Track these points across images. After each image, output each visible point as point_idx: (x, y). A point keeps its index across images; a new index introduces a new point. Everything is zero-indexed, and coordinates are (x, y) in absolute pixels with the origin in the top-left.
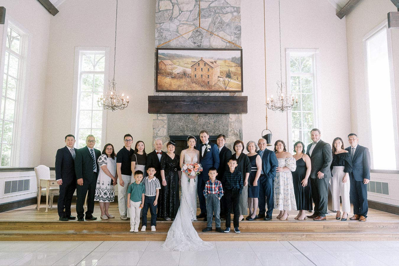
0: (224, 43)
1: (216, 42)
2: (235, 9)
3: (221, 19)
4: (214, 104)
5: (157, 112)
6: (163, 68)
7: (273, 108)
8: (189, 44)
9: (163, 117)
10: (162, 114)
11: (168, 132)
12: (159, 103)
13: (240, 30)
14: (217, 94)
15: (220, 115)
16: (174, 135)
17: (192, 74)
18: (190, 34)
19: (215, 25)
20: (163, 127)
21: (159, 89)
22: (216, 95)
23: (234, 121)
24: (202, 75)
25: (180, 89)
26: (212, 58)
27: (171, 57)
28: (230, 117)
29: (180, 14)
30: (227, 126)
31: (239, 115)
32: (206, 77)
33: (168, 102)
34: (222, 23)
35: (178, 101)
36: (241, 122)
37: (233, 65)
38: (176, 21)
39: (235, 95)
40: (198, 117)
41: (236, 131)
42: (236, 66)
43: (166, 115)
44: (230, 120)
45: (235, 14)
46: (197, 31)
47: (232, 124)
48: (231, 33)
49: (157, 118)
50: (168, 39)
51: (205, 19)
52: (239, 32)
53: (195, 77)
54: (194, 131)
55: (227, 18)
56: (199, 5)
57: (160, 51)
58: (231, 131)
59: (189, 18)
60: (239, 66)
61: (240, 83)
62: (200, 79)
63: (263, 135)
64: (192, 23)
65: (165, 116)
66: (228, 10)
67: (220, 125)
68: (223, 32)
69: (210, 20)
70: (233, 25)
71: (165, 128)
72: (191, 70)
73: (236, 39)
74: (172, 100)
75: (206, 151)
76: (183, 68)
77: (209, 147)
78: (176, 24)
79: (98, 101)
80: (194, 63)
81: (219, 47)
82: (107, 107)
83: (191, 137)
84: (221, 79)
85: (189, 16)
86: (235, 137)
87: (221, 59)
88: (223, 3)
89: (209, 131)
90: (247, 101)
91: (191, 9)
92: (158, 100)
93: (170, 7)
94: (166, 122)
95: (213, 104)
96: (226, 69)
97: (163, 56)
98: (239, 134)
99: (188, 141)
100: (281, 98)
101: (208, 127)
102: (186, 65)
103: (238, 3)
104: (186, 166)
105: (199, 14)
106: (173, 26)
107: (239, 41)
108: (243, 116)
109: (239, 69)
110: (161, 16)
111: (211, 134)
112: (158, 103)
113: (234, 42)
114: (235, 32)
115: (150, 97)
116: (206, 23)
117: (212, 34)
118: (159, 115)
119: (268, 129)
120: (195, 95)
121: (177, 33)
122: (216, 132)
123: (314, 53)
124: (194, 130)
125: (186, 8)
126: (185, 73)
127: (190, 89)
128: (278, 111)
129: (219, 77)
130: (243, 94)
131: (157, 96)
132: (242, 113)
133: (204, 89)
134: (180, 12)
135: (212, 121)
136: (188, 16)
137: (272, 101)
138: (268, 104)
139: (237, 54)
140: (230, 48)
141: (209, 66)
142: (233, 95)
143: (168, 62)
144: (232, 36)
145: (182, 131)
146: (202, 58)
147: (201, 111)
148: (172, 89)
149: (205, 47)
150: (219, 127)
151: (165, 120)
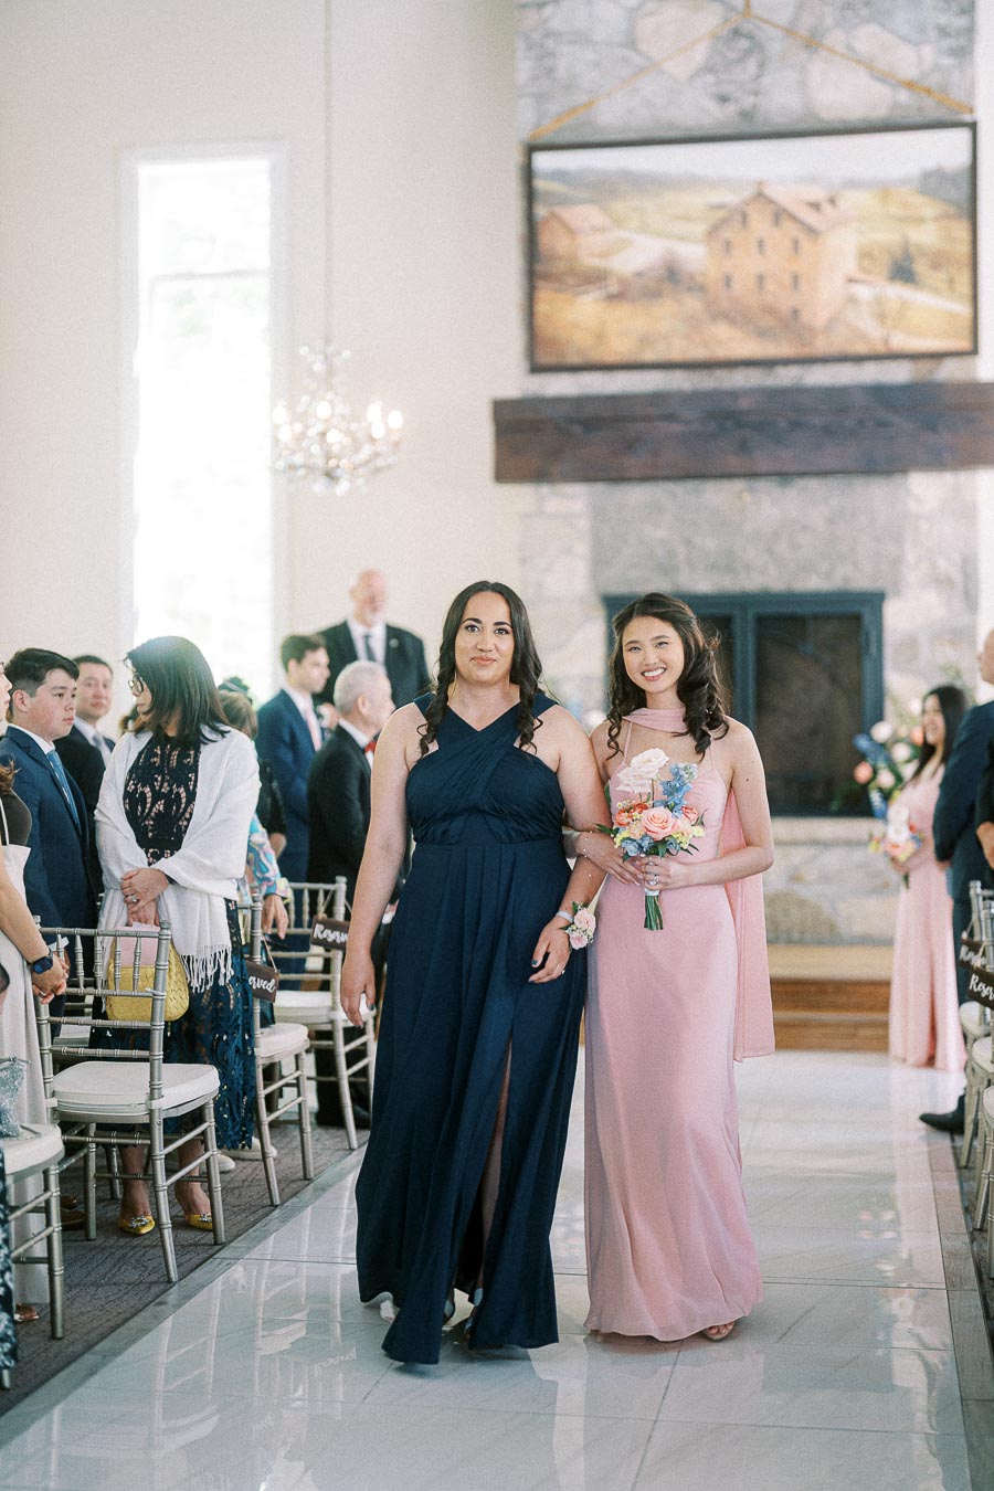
0: (885, 88)
1: (840, 90)
4: (824, 425)
5: (539, 476)
6: (561, 248)
8: (699, 108)
9: (569, 501)
10: (563, 482)
11: (595, 574)
12: (545, 430)
13: (970, 8)
14: (844, 374)
15: (859, 482)
16: (623, 591)
17: (713, 272)
18: (700, 54)
20: (569, 550)
21: (544, 358)
23: (936, 508)
25: (649, 356)
26: (813, 180)
27: (603, 189)
28: (914, 493)
30: (899, 538)
31: (963, 477)
32: (780, 283)
33: (590, 423)
35: (636, 420)
36: (967, 514)
39: (940, 375)
40: (746, 495)
41: (942, 564)
43: (580, 487)
44: (913, 506)
46: (736, 33)
47: (923, 524)
48: (922, 30)
49: (541, 508)
50: (586, 85)
52: (961, 22)
53: (728, 286)
58: (917, 563)
60: (960, 217)
61: (964, 309)
62: (754, 299)
65: (575, 495)
67: (860, 529)
68: (873, 28)
71: (580, 556)
72: (703, 249)
73: (947, 61)
74: (607, 415)
76: (664, 242)
80: (721, 214)
81: (856, 112)
84: (863, 292)
86: (937, 594)
87: (866, 184)
92: (543, 419)
94: (583, 524)
96: (887, 237)
97: (561, 188)
98: (957, 576)
101: (800, 546)
102: (678, 227)
106: (607, 14)
107: (964, 73)
108: (983, 481)
109: (961, 230)
112: (538, 431)
113: (934, 80)
114: (943, 19)
115: (499, 406)
117: (813, 43)
118: (545, 489)
121: (628, 53)
122: (839, 573)
126: (671, 273)
127: (698, 353)
129: (851, 281)
130: (982, 368)
131: (535, 398)
133: (771, 350)
139: (948, 149)
140: (915, 117)
141: (800, 225)
142: (926, 376)
143: (584, 216)
144: (928, 52)
145: (667, 570)
146: (760, 183)
147: (764, 468)
148: (609, 358)
149: (780, 121)
150: (856, 541)
151: (577, 514)
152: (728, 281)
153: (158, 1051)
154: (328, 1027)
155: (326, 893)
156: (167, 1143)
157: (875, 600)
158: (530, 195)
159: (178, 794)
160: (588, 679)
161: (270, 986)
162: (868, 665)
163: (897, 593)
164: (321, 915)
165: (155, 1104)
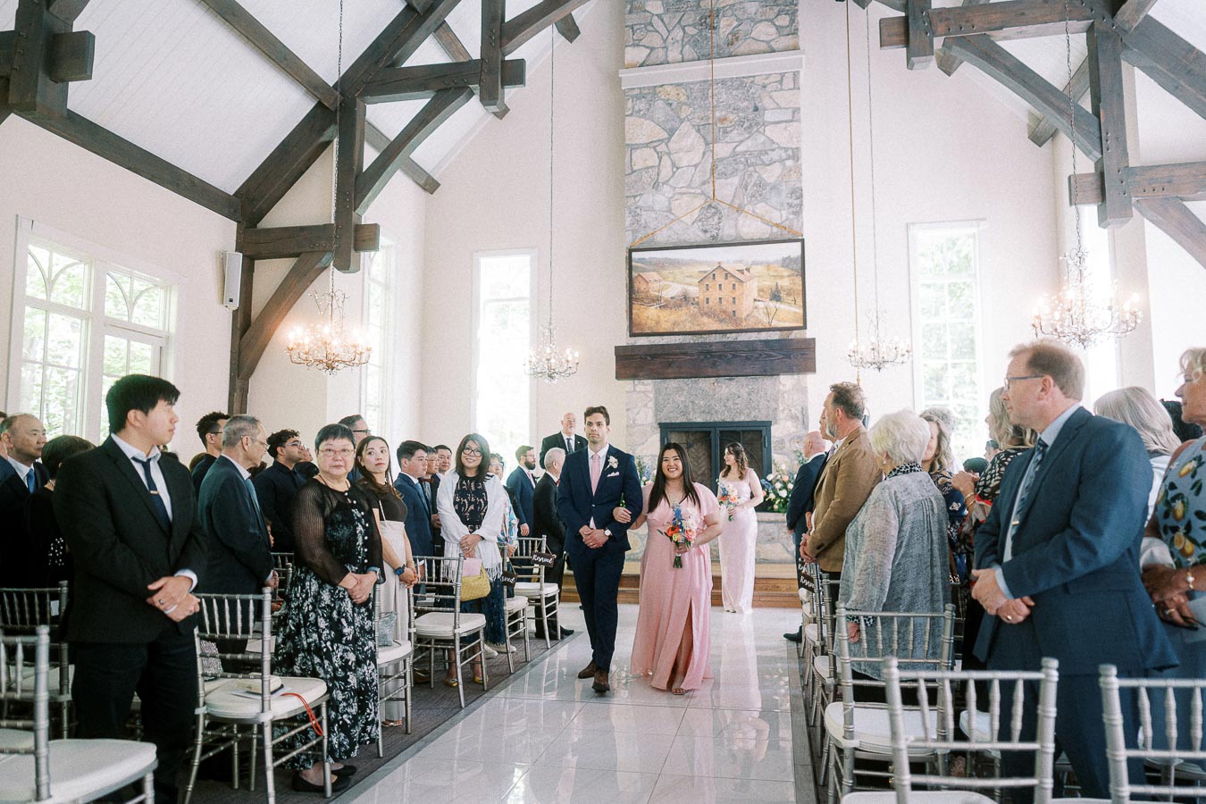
0: (767, 227)
1: (750, 228)
2: (790, 152)
3: (758, 177)
4: (746, 357)
5: (634, 377)
6: (642, 289)
8: (696, 235)
9: (646, 387)
10: (643, 379)
11: (656, 415)
12: (637, 358)
13: (801, 197)
14: (753, 337)
15: (760, 379)
16: (668, 421)
17: (701, 297)
18: (696, 214)
19: (746, 190)
20: (646, 405)
21: (636, 331)
22: (751, 339)
23: (790, 389)
24: (720, 299)
25: (676, 330)
26: (741, 261)
27: (659, 266)
28: (783, 383)
29: (674, 173)
30: (776, 401)
31: (801, 376)
32: (728, 302)
33: (654, 356)
34: (761, 185)
35: (671, 355)
36: (804, 390)
37: (786, 274)
38: (666, 188)
39: (792, 337)
40: (715, 384)
41: (793, 411)
42: (793, 275)
43: (650, 381)
44: (781, 387)
45: (789, 163)
47: (785, 395)
48: (782, 205)
49: (635, 390)
50: (652, 226)
51: (726, 179)
52: (798, 201)
53: (708, 303)
54: (708, 412)
55: (771, 175)
56: (713, 151)
57: (635, 255)
58: (783, 410)
59: (692, 180)
60: (798, 275)
61: (801, 311)
62: (718, 308)
64: (699, 191)
65: (648, 384)
66: (774, 155)
67: (760, 397)
68: (763, 204)
69: (735, 180)
70: (784, 187)
71: (650, 408)
72: (697, 288)
73: (792, 217)
74: (660, 352)
76: (682, 286)
78: (667, 195)
80: (705, 275)
81: (757, 237)
82: (540, 375)
84: (761, 305)
85: (693, 176)
86: (792, 422)
87: (761, 263)
88: (763, 143)
89: (737, 412)
90: (815, 348)
91: (696, 160)
92: (636, 353)
93: (654, 161)
94: (651, 396)
95: (744, 356)
96: (769, 283)
97: (642, 265)
98: (800, 417)
101: (737, 404)
102: (688, 280)
103: (795, 140)
105: (713, 170)
106: (659, 200)
107: (798, 221)
108: (810, 377)
109: (798, 280)
110: (636, 182)
112: (634, 359)
113: (787, 224)
114: (790, 201)
115: (617, 348)
116: (727, 189)
117: (740, 210)
118: (636, 382)
120: (708, 340)
121: (668, 214)
122: (753, 414)
123: (974, 230)
125: (685, 160)
126: (685, 298)
127: (697, 329)
128: (873, 371)
129: (755, 300)
130: (808, 334)
131: (632, 346)
132: (806, 372)
133: (725, 327)
134: (675, 169)
135: (744, 392)
136: (690, 176)
137: (855, 352)
139: (794, 250)
140: (780, 238)
141: (735, 279)
142: (785, 337)
143: (651, 276)
144: (783, 212)
145: (684, 413)
146: (719, 263)
147: (721, 373)
148: (661, 331)
149: (727, 240)
150: (759, 402)
151: (649, 392)
152: (707, 299)
153: (458, 609)
154: (539, 597)
155: (538, 541)
156: (461, 648)
157: (768, 425)
158: (630, 268)
159: (480, 502)
160: (653, 456)
161: (512, 581)
162: (765, 449)
163: (776, 423)
164: (536, 551)
165: (456, 631)
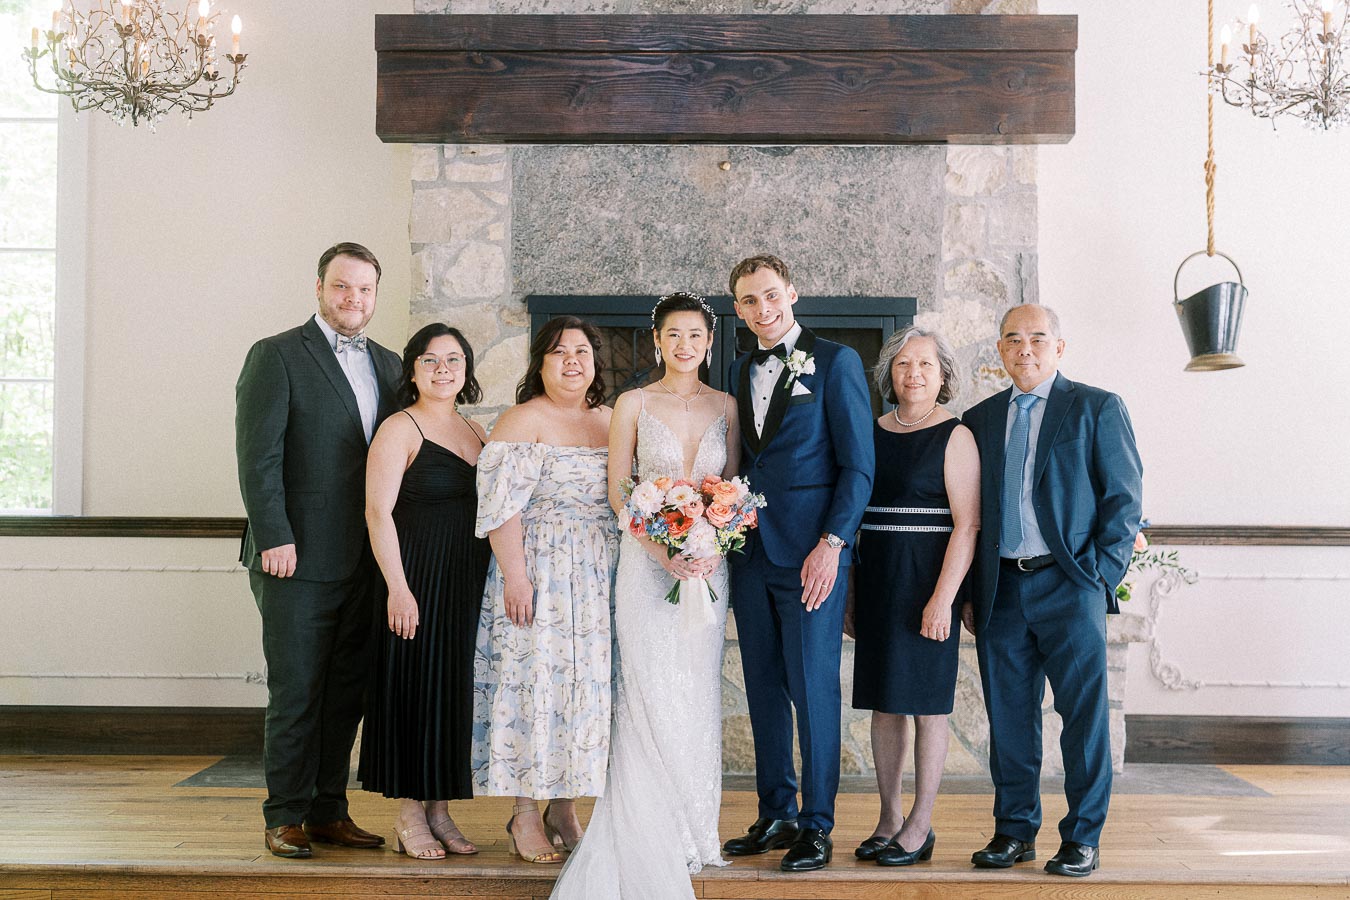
4: (840, 73)
5: (444, 130)
7: (1260, 96)
9: (483, 168)
10: (476, 141)
11: (517, 270)
12: (453, 64)
15: (880, 154)
16: (558, 290)
20: (482, 234)
22: (856, 11)
23: (980, 191)
28: (954, 168)
30: (932, 231)
31: (1018, 148)
33: (517, 57)
36: (1023, 197)
40: (727, 167)
41: (985, 269)
43: (499, 149)
44: (950, 185)
47: (965, 212)
49: (442, 173)
54: (700, 265)
58: (959, 261)
63: (1184, 295)
65: (493, 159)
67: (880, 217)
71: (497, 243)
74: (541, 43)
75: (781, 392)
77: (804, 364)
79: (33, 54)
82: (94, 94)
83: (679, 303)
86: (984, 304)
89: (799, 265)
90: (1074, 52)
92: (450, 46)
94: (502, 199)
95: (829, 70)
98: (1011, 286)
99: (659, 327)
100: (1317, 28)
104: (653, 488)
108: (1045, 158)
111: (818, 287)
112: (442, 64)
115: (387, 26)
118: (450, 149)
119: (1217, 247)
120: (704, 11)
122: (852, 275)
124: (700, 257)
128: (1294, 124)
131: (437, 17)
132: (1039, 135)
137: (1251, 50)
138: (1220, 68)
142: (970, 11)
145: (617, 264)
147: (750, 125)
150: (876, 232)
151: (495, 185)
157: (900, 311)
163: (931, 303)
